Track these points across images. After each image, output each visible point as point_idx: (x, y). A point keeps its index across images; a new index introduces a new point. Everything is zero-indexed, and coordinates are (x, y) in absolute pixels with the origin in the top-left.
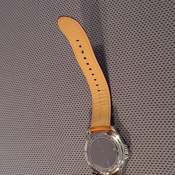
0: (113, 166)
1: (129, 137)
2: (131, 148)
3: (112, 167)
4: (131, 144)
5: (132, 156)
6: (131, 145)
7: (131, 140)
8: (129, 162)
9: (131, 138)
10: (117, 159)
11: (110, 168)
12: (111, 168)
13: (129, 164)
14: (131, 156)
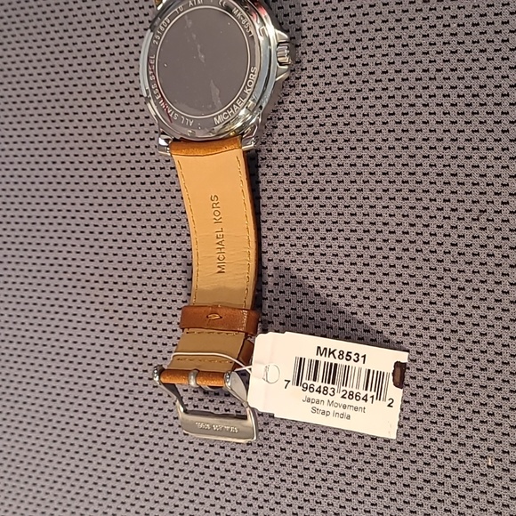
0: (232, 106)
1: (297, 14)
2: (300, 50)
3: (229, 109)
4: (303, 37)
5: (300, 78)
6: (301, 41)
7: (303, 22)
8: (289, 99)
9: (305, 16)
10: (248, 79)
11: (222, 113)
12: (225, 111)
13: (287, 105)
14: (297, 78)
